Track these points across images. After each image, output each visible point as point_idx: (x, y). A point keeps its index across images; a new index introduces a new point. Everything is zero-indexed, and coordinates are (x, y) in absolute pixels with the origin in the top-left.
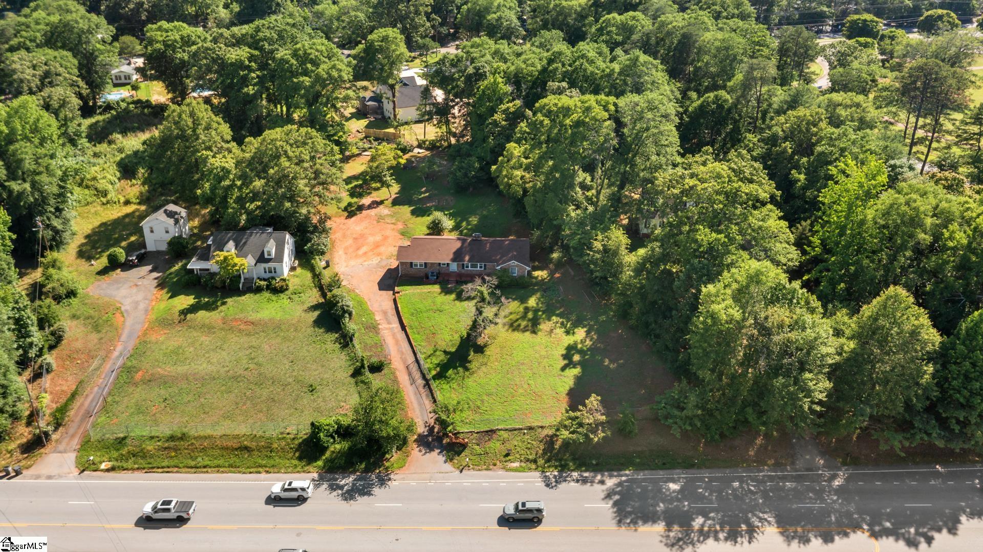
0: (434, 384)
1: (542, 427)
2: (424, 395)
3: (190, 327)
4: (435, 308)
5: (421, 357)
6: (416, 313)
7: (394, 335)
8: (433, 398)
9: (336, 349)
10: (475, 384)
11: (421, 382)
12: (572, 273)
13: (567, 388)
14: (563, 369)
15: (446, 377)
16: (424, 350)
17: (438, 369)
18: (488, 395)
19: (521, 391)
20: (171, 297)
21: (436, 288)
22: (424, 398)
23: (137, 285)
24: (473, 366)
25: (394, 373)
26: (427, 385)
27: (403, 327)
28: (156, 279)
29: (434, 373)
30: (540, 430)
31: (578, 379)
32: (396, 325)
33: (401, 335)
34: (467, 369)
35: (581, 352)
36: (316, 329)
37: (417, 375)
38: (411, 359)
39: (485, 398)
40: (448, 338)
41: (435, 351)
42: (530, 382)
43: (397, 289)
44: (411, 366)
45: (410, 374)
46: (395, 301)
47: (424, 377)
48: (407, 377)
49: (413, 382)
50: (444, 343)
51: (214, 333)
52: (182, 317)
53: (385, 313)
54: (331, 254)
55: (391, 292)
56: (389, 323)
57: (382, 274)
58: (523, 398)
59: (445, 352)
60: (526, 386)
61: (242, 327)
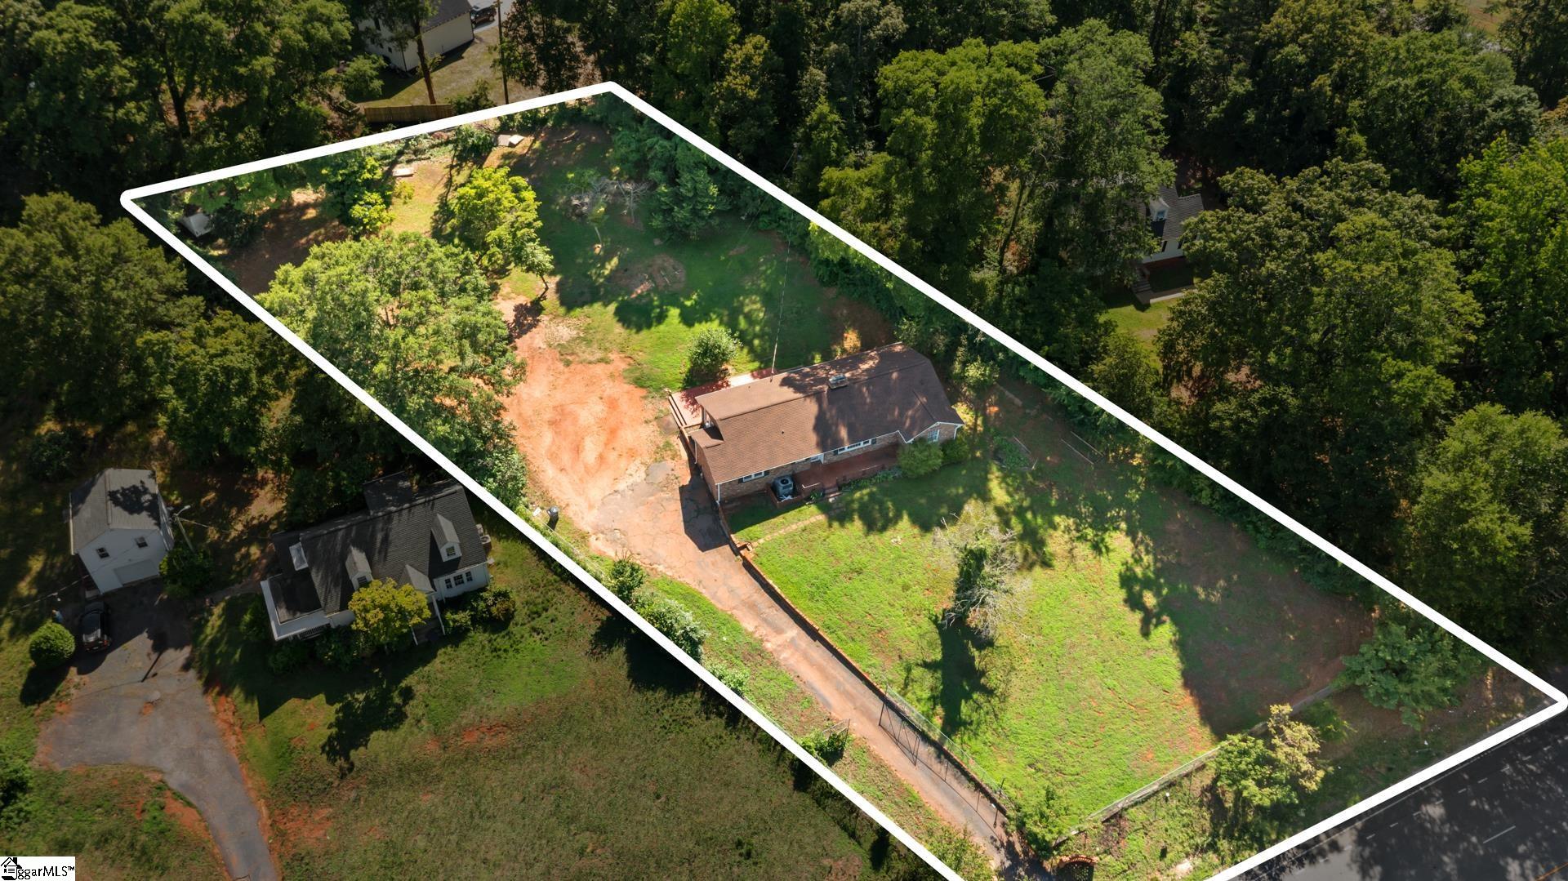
0: (954, 746)
1: (1188, 775)
2: (950, 778)
3: (375, 784)
4: (842, 567)
5: (893, 693)
6: (819, 590)
7: (806, 656)
8: (971, 779)
9: (721, 731)
10: (1023, 721)
11: (925, 751)
12: (1018, 402)
13: (1177, 674)
14: (1146, 633)
15: (965, 724)
16: (887, 674)
17: (939, 709)
18: (1060, 738)
19: (1107, 708)
20: (265, 711)
21: (810, 516)
22: (955, 784)
23: (153, 704)
24: (993, 679)
25: (867, 751)
26: (942, 753)
27: (813, 634)
28: (186, 667)
29: (937, 722)
30: (1185, 782)
31: (1181, 645)
32: (794, 631)
33: (818, 652)
34: (990, 692)
35: (1147, 584)
36: (649, 694)
37: (911, 739)
38: (876, 706)
39: (1057, 745)
40: (913, 632)
41: (909, 670)
42: (1110, 682)
43: (736, 538)
44: (886, 720)
45: (897, 741)
46: (748, 566)
47: (925, 738)
48: (896, 751)
49: (914, 759)
50: (912, 647)
51: (439, 779)
52: (341, 762)
53: (752, 607)
54: (535, 482)
55: (727, 548)
56: (779, 631)
57: (678, 506)
58: (1119, 723)
59: (927, 665)
60: (1109, 695)
61: (489, 742)
